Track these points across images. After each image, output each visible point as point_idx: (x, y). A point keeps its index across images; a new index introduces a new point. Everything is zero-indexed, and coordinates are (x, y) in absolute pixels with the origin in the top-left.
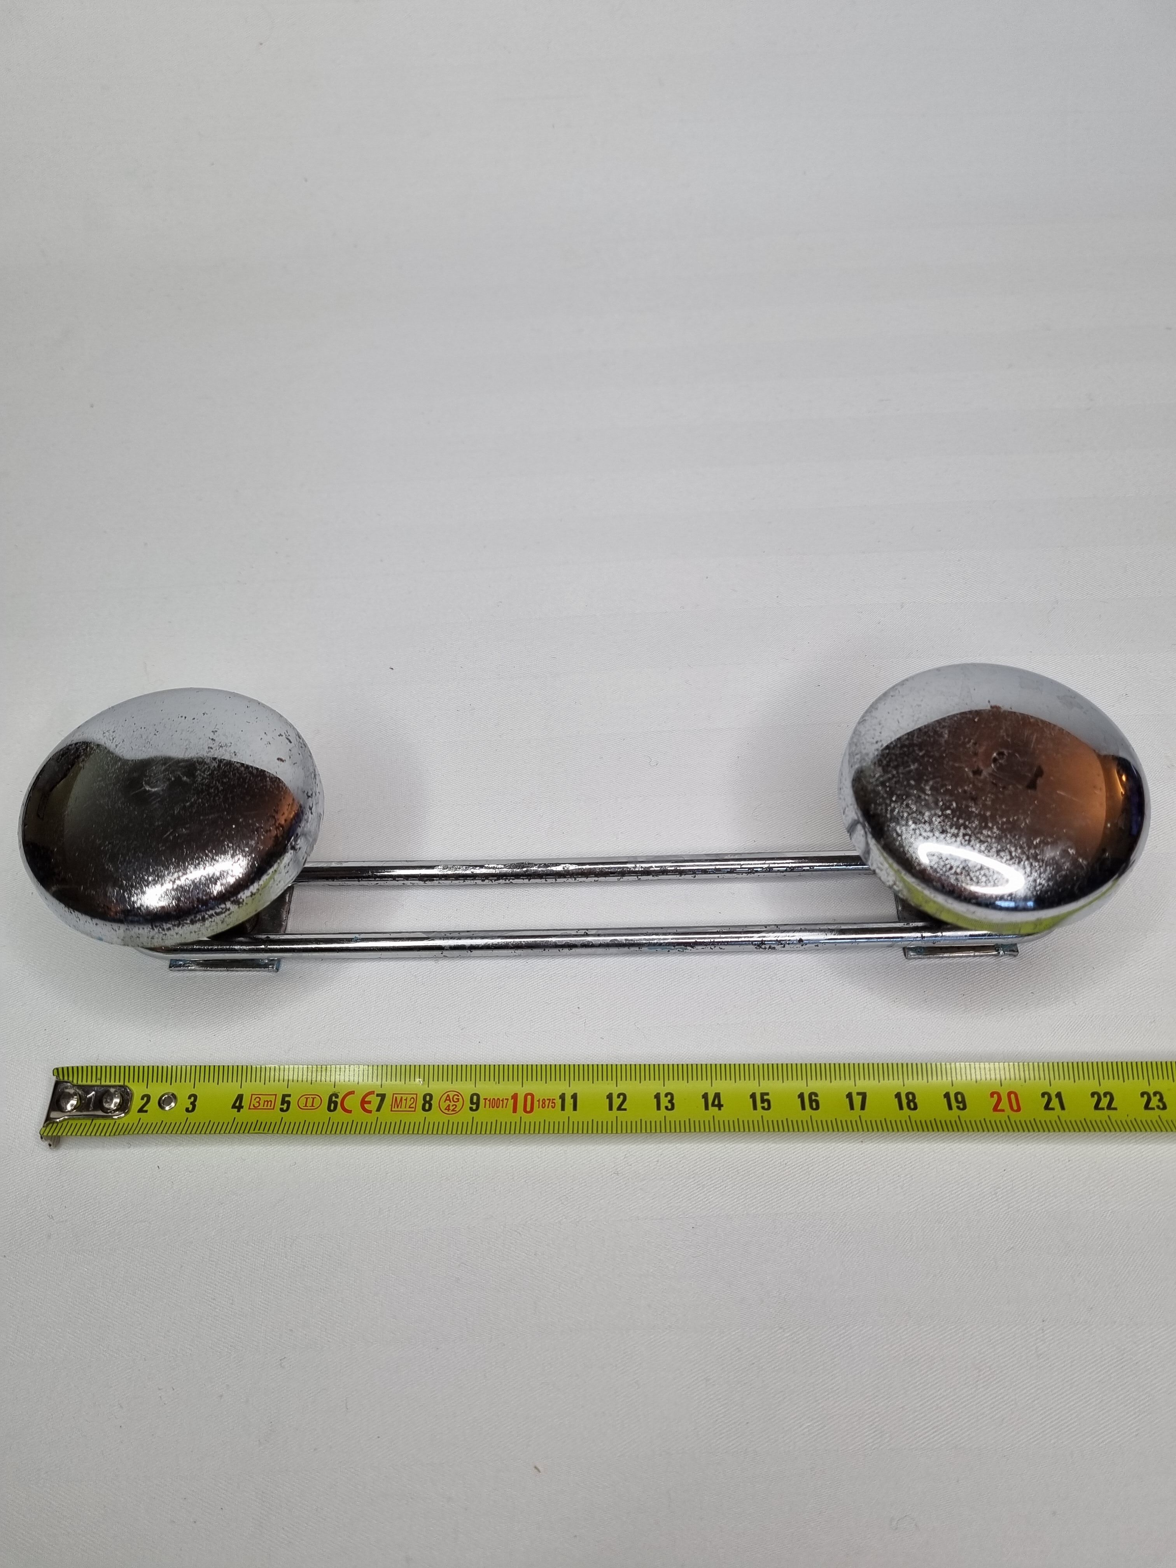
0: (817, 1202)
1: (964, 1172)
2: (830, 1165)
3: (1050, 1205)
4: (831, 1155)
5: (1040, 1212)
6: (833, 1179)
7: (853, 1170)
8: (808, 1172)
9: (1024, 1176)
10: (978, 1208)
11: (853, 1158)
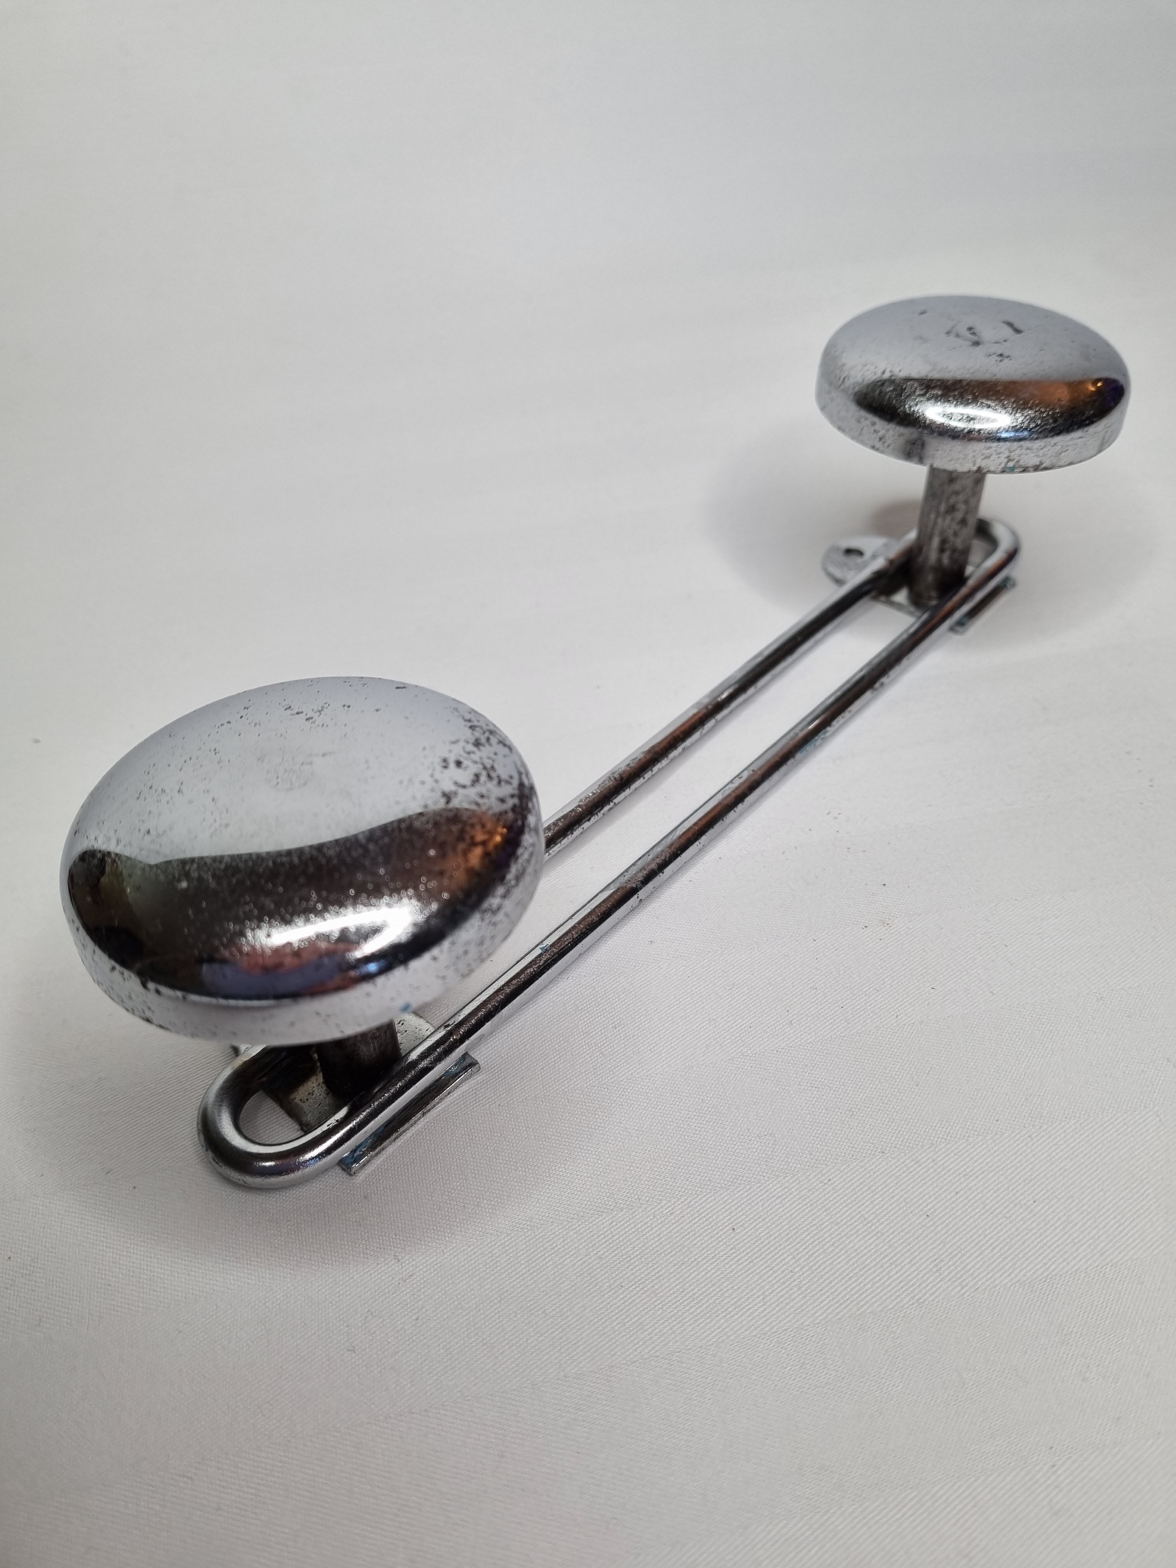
0: (673, 1336)
1: (886, 1247)
2: (686, 1275)
3: (1021, 1271)
4: (686, 1259)
5: (1009, 1284)
6: (694, 1294)
7: (722, 1276)
8: (653, 1292)
9: (976, 1236)
10: (917, 1297)
11: (718, 1259)
